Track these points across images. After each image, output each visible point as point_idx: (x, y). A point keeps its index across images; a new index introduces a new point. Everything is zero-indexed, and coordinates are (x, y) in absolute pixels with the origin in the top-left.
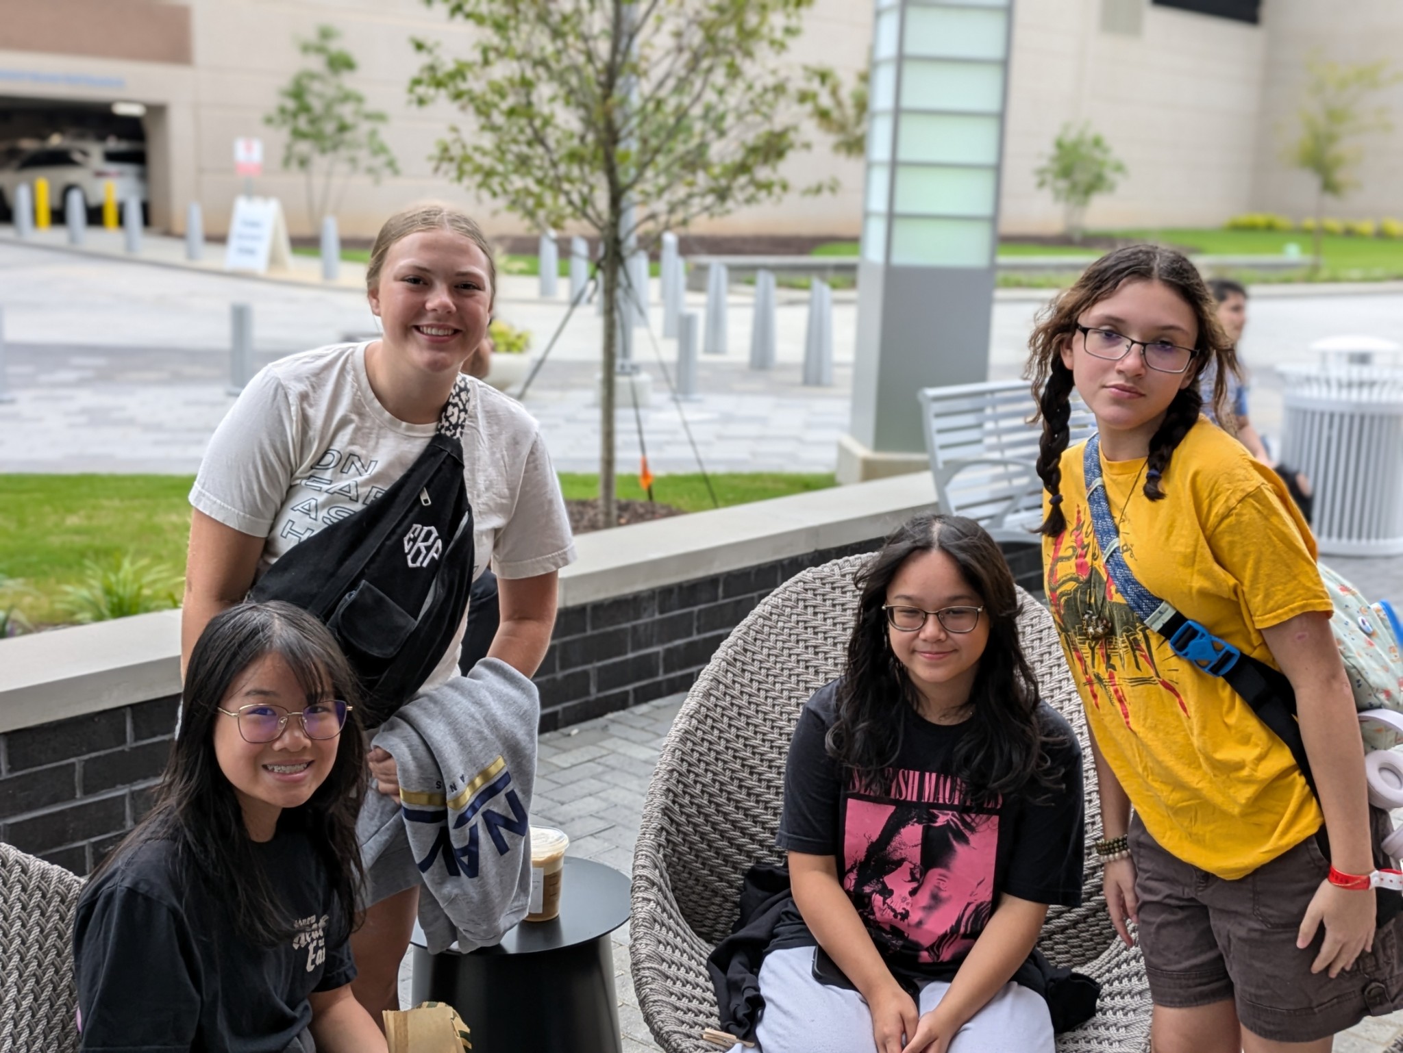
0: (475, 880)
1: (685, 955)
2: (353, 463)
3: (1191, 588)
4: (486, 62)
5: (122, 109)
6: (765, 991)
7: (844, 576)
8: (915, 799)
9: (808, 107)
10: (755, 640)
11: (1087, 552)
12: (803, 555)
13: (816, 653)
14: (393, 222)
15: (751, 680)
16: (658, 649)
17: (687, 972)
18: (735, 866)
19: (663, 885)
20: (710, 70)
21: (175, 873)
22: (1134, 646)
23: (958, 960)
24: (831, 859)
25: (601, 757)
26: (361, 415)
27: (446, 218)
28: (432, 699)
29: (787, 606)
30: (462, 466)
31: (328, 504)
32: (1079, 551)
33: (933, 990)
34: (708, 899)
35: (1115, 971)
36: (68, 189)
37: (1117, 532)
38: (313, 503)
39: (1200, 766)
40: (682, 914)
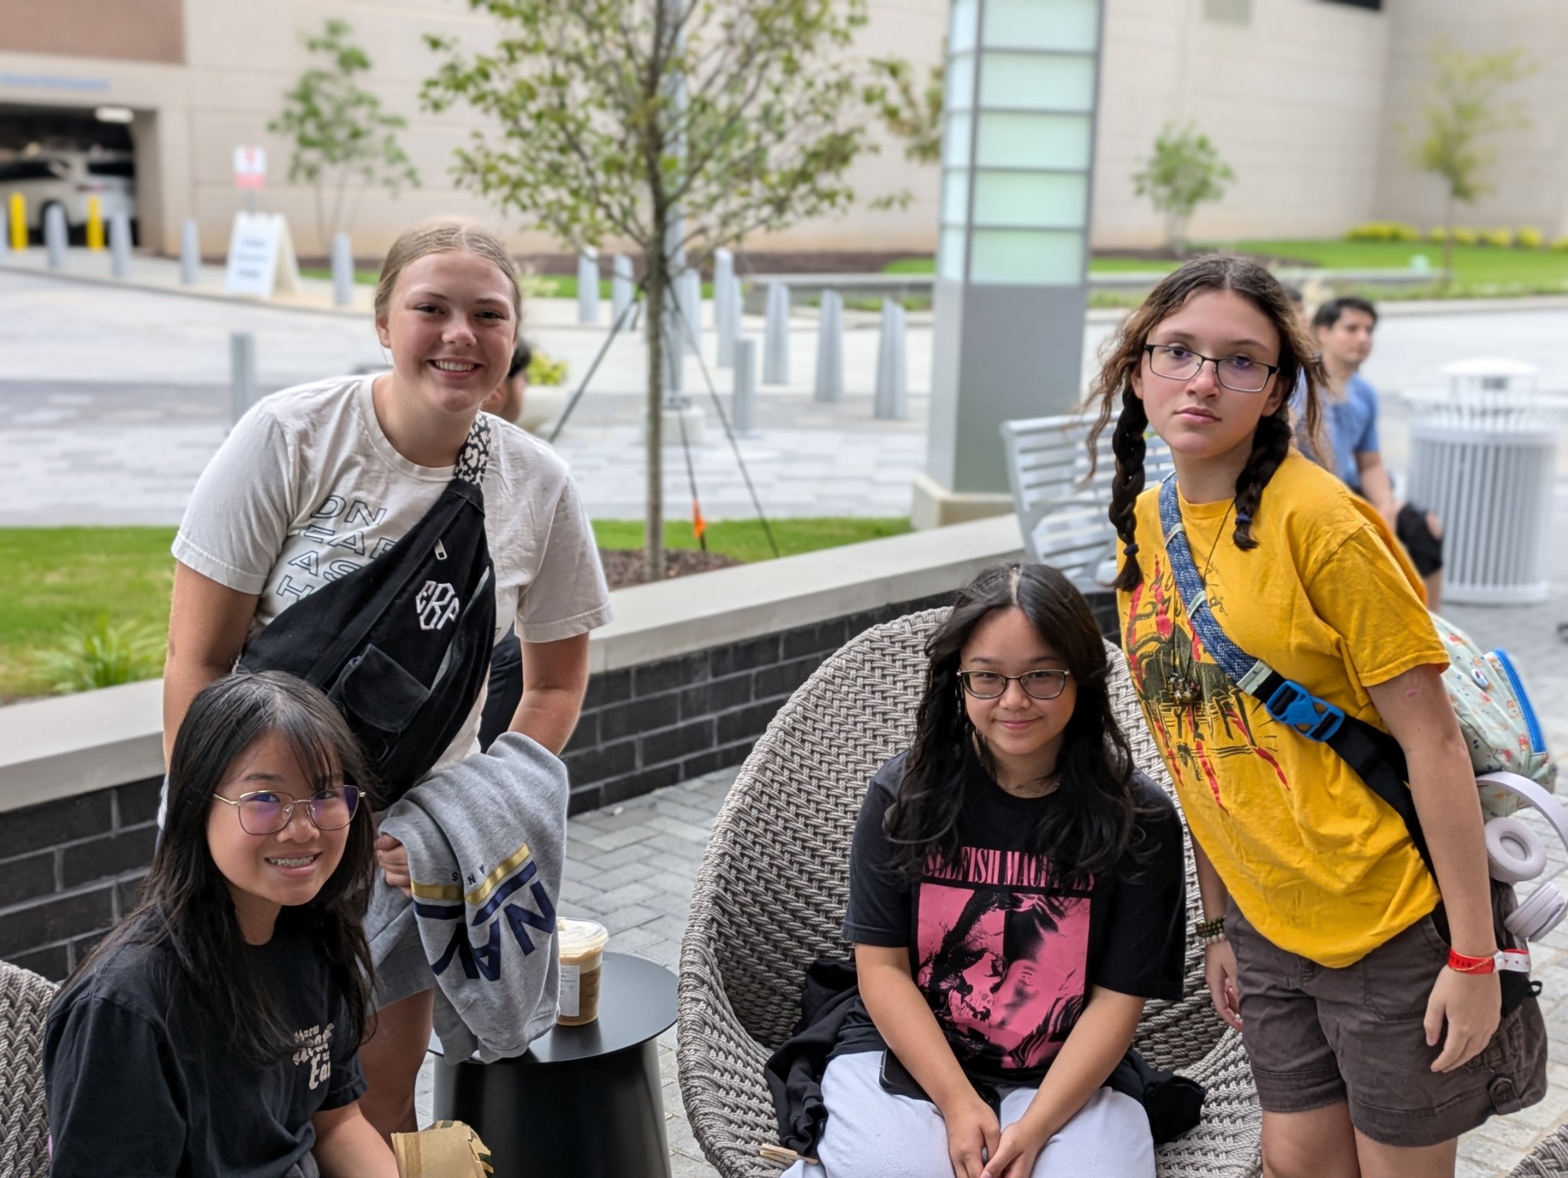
0: (497, 983)
1: (739, 1061)
2: (359, 511)
3: (1288, 645)
4: (512, 59)
5: (107, 115)
6: (829, 1102)
7: (915, 633)
8: (996, 882)
9: (877, 107)
10: (817, 706)
11: (1168, 608)
12: (873, 610)
13: (885, 721)
14: (403, 242)
15: (812, 752)
16: (712, 716)
17: (742, 1081)
18: (796, 961)
19: (714, 983)
20: (765, 66)
21: (157, 980)
22: (1225, 711)
23: (1045, 1065)
24: (903, 951)
25: (649, 838)
26: (368, 456)
27: (464, 238)
28: (448, 779)
29: (852, 668)
30: (483, 515)
31: (330, 558)
32: (1159, 606)
33: (1017, 1099)
34: (766, 998)
35: (1222, 1074)
36: (46, 206)
37: (1203, 583)
38: (313, 556)
39: (1301, 844)
40: (737, 1015)
